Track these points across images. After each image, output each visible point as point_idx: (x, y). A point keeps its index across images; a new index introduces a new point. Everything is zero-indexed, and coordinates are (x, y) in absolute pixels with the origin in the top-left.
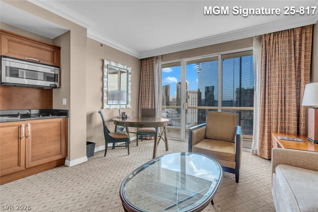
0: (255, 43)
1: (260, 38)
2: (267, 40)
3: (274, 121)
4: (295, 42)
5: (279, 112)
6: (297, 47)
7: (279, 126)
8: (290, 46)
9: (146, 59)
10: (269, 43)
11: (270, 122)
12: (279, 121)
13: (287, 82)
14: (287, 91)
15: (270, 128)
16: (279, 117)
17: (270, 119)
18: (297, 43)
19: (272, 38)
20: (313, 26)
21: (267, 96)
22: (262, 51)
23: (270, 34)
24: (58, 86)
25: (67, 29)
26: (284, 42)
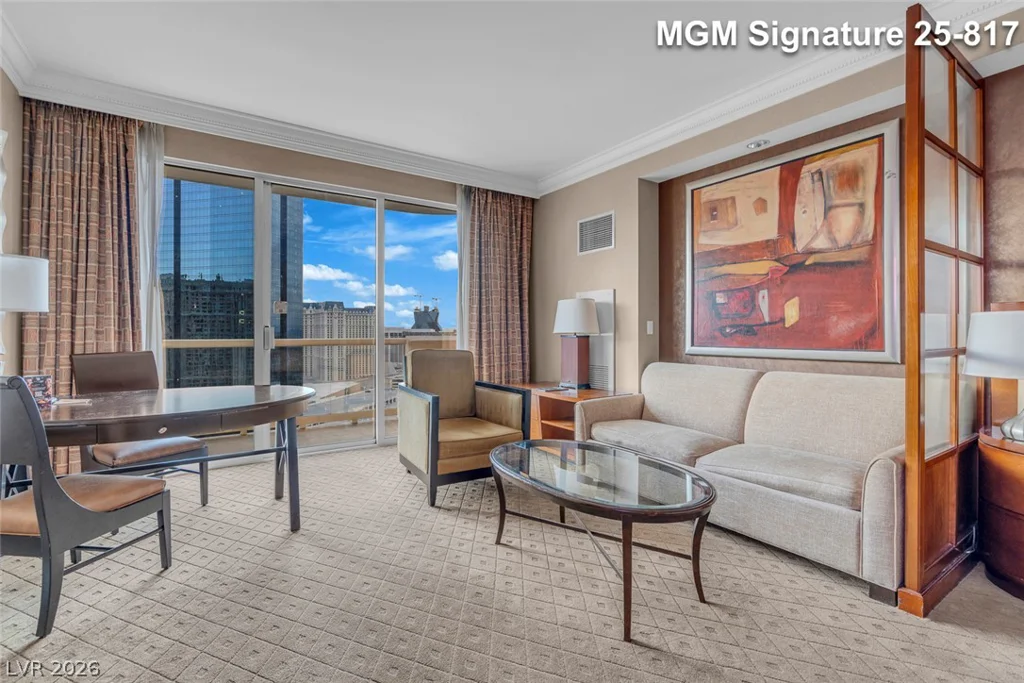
0: (460, 196)
1: (469, 191)
2: (482, 202)
4: (516, 219)
10: (485, 209)
19: (490, 200)
20: (533, 201)
21: (484, 314)
22: (473, 220)
23: (487, 191)
26: (503, 214)
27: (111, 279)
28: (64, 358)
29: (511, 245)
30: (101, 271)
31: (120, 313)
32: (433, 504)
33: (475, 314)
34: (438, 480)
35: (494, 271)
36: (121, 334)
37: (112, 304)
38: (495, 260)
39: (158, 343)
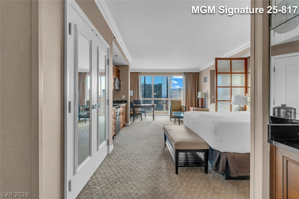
0: (183, 74)
1: (185, 73)
3: (189, 103)
5: (191, 100)
6: (195, 79)
9: (133, 73)
10: (188, 76)
11: (188, 104)
12: (191, 103)
15: (188, 105)
17: (188, 102)
18: (195, 77)
20: (198, 73)
23: (188, 73)
24: (120, 89)
25: (128, 65)
26: (191, 76)
27: (137, 91)
28: (133, 100)
29: (193, 81)
32: (170, 121)
33: (186, 94)
34: (171, 117)
35: (189, 87)
36: (137, 98)
37: (137, 94)
38: (189, 85)
39: (141, 99)
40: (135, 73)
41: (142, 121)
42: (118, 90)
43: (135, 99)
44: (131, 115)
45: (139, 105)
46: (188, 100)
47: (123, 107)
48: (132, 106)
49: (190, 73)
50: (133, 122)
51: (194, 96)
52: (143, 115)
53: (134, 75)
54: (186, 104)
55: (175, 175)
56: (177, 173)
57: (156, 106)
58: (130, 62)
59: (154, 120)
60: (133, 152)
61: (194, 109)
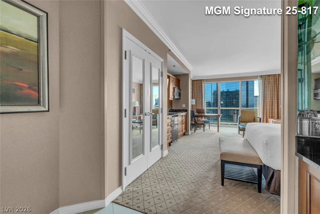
0: (259, 78)
1: (261, 76)
2: (265, 78)
3: (268, 114)
4: (276, 80)
5: (270, 110)
6: (277, 82)
7: (270, 116)
8: (274, 81)
9: (197, 80)
10: (266, 79)
11: (266, 114)
12: (270, 114)
13: (273, 97)
14: (273, 101)
15: (266, 117)
16: (270, 112)
17: (266, 113)
18: (277, 81)
19: (267, 77)
21: (265, 103)
22: (262, 82)
23: (266, 75)
24: (180, 98)
25: (188, 73)
26: (272, 79)
27: (200, 100)
28: (196, 109)
30: (199, 99)
31: (201, 104)
32: (239, 134)
33: (263, 103)
34: (240, 130)
35: (268, 93)
36: (201, 107)
37: (200, 103)
38: (268, 90)
39: (205, 108)
40: (198, 80)
41: (204, 131)
42: (179, 99)
43: (198, 108)
44: (192, 124)
45: (203, 114)
46: (266, 109)
47: (182, 116)
48: (193, 116)
49: (269, 75)
50: (195, 132)
51: (276, 104)
52: (207, 125)
53: (198, 82)
54: (264, 115)
55: (221, 186)
56: (223, 184)
57: (222, 116)
58: (190, 70)
59: (218, 132)
60: (185, 159)
61: (273, 121)
